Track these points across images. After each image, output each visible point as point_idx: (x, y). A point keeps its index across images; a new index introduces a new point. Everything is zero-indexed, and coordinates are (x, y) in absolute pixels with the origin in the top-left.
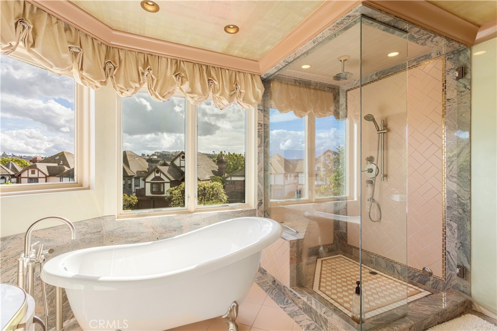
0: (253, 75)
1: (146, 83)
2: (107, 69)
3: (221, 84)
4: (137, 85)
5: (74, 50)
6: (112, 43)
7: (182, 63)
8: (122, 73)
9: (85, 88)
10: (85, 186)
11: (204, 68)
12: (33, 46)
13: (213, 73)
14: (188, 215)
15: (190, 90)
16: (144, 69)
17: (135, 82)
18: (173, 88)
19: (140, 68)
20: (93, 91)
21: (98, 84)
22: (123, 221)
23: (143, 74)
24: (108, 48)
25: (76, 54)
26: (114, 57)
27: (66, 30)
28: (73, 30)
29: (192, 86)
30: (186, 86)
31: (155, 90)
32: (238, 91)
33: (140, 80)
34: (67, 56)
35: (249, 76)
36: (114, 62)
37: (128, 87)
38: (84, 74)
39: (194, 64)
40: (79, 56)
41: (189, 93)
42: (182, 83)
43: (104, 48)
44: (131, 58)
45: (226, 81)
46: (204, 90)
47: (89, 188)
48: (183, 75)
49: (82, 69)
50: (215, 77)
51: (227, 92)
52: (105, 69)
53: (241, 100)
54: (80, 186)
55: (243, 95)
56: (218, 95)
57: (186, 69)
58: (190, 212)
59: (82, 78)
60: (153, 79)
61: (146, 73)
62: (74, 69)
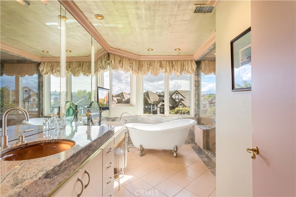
0: (191, 61)
1: (150, 71)
2: (139, 68)
3: (177, 67)
4: (148, 72)
5: (131, 65)
6: (140, 60)
7: (162, 62)
8: (143, 69)
9: (133, 75)
10: (133, 105)
11: (171, 62)
12: (122, 68)
13: (174, 63)
14: (165, 117)
15: (165, 71)
16: (150, 66)
17: (147, 71)
18: (159, 71)
19: (149, 66)
20: (135, 76)
21: (137, 74)
22: (143, 117)
23: (149, 68)
24: (139, 61)
25: (131, 66)
26: (141, 64)
27: (129, 60)
28: (130, 59)
29: (166, 70)
30: (164, 70)
31: (153, 73)
32: (184, 69)
33: (148, 70)
34: (129, 68)
35: (190, 62)
36: (141, 65)
37: (145, 73)
38: (133, 72)
39: (167, 61)
40: (132, 67)
41: (165, 72)
42: (162, 69)
43: (138, 62)
44: (146, 63)
45: (179, 66)
46: (170, 71)
47: (134, 106)
48: (163, 66)
49: (132, 70)
50: (175, 65)
51: (179, 70)
52: (138, 68)
53: (186, 72)
54: (132, 105)
55: (186, 70)
56: (176, 72)
57: (164, 64)
58: (166, 117)
59: (133, 73)
60: (152, 69)
61: (150, 68)
62: (131, 71)
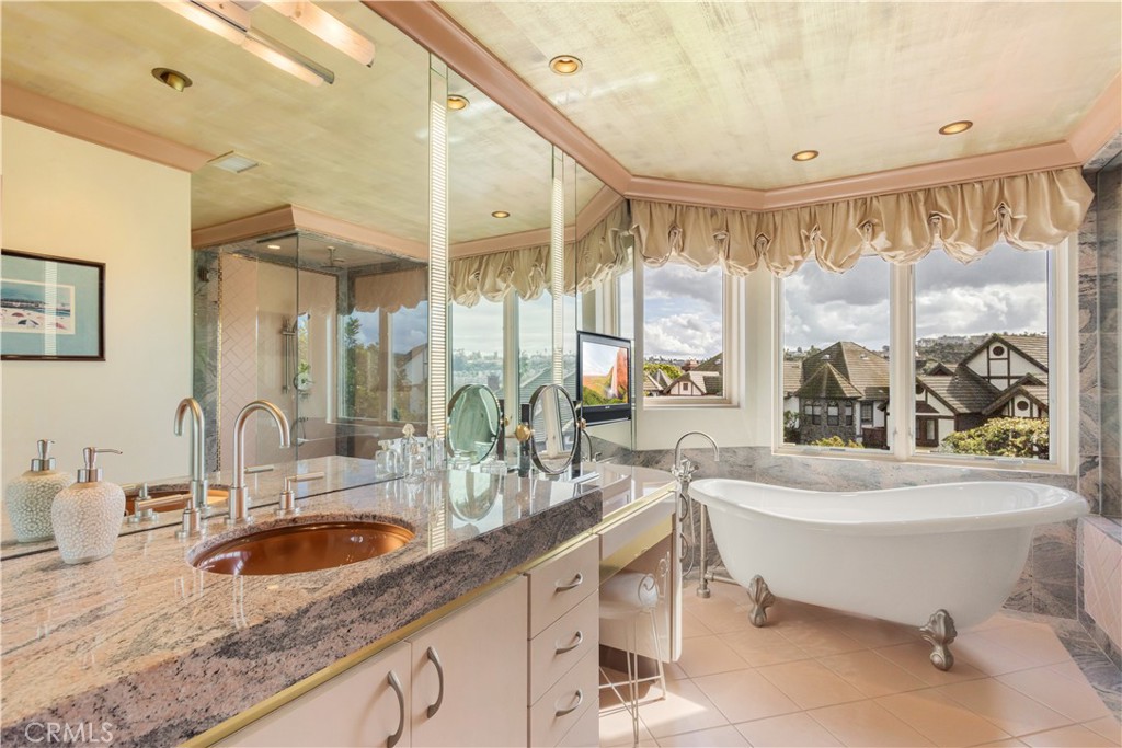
0: (1053, 174)
1: (813, 252)
2: (759, 245)
3: (959, 216)
4: (799, 258)
5: (720, 237)
6: (765, 207)
7: (875, 201)
8: (778, 246)
9: (735, 278)
10: (735, 403)
11: (921, 196)
12: (682, 250)
13: (942, 201)
14: (891, 464)
15: (888, 244)
16: (809, 230)
17: (794, 255)
18: (857, 248)
19: (803, 231)
20: (743, 280)
21: (747, 271)
22: (782, 458)
23: (807, 238)
24: (760, 215)
25: (722, 240)
26: (768, 225)
27: (712, 216)
28: (719, 212)
29: (895, 243)
30: (881, 240)
31: (826, 258)
32: (1007, 220)
33: (802, 247)
34: (711, 249)
35: (1044, 180)
36: (768, 233)
37: (785, 263)
38: (731, 262)
39: (899, 195)
40: (725, 244)
41: (887, 250)
42: (874, 235)
43: (755, 218)
44: (791, 220)
45: (972, 208)
46: (918, 240)
47: (738, 407)
48: (876, 221)
49: (728, 257)
50: (946, 208)
51: (974, 229)
52: (755, 247)
53: (1016, 236)
54: (728, 403)
55: (1019, 226)
56: (951, 240)
57: (881, 209)
58: (898, 461)
59: (729, 267)
60: (822, 242)
61: (812, 236)
62: (722, 258)
